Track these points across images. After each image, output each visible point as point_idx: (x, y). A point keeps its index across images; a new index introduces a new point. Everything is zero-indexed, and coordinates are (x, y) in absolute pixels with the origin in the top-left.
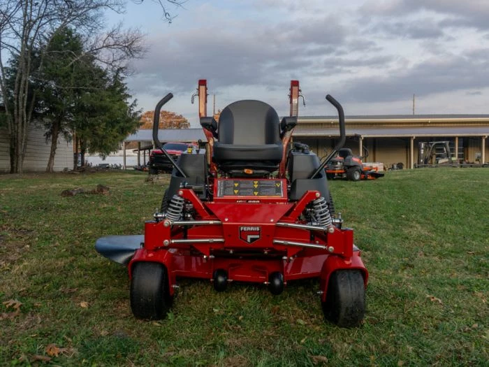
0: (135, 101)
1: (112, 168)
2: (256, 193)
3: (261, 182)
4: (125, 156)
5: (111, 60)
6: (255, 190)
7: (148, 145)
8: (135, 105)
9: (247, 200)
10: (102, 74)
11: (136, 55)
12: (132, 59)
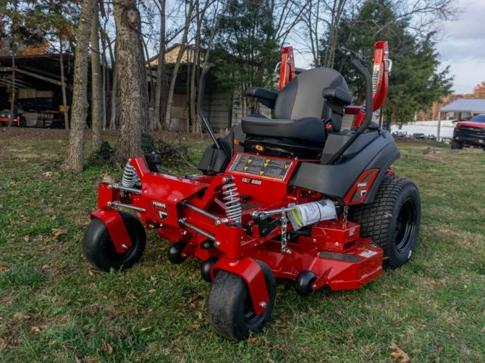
0: (447, 68)
1: (428, 139)
2: (262, 173)
3: (273, 161)
4: (439, 126)
5: (419, 25)
6: (263, 169)
7: (468, 116)
8: (448, 72)
9: (252, 179)
10: (410, 40)
11: (450, 17)
12: (444, 22)
